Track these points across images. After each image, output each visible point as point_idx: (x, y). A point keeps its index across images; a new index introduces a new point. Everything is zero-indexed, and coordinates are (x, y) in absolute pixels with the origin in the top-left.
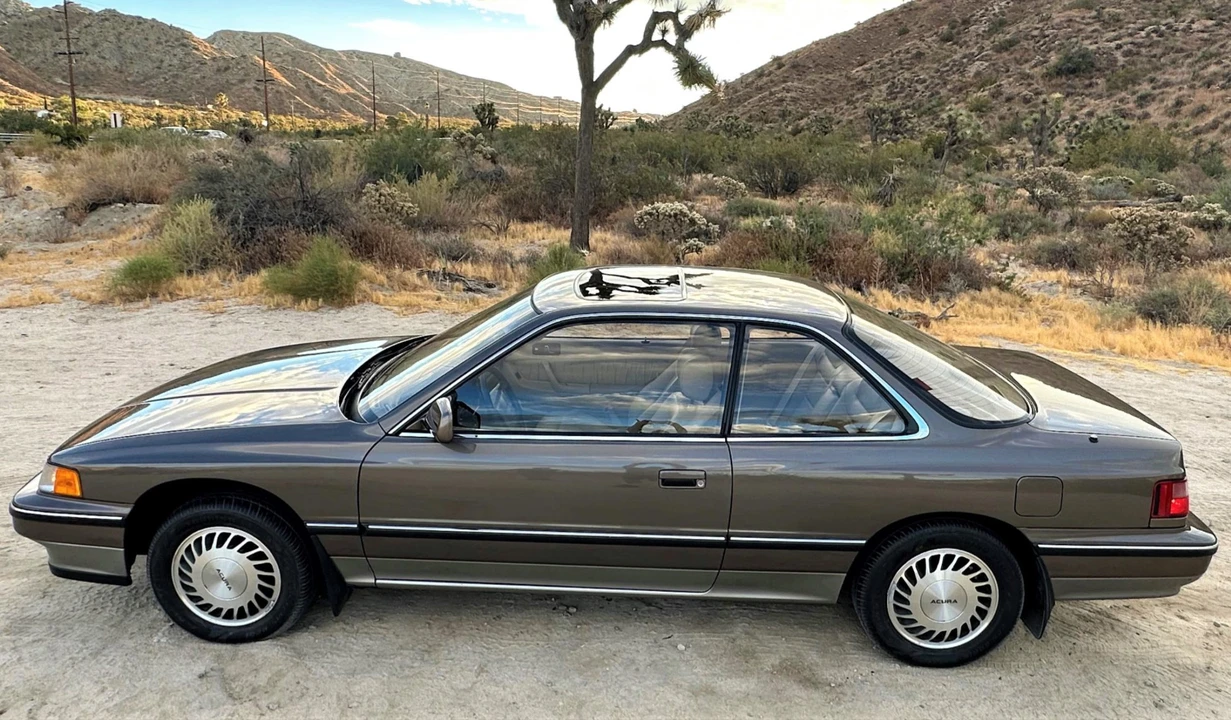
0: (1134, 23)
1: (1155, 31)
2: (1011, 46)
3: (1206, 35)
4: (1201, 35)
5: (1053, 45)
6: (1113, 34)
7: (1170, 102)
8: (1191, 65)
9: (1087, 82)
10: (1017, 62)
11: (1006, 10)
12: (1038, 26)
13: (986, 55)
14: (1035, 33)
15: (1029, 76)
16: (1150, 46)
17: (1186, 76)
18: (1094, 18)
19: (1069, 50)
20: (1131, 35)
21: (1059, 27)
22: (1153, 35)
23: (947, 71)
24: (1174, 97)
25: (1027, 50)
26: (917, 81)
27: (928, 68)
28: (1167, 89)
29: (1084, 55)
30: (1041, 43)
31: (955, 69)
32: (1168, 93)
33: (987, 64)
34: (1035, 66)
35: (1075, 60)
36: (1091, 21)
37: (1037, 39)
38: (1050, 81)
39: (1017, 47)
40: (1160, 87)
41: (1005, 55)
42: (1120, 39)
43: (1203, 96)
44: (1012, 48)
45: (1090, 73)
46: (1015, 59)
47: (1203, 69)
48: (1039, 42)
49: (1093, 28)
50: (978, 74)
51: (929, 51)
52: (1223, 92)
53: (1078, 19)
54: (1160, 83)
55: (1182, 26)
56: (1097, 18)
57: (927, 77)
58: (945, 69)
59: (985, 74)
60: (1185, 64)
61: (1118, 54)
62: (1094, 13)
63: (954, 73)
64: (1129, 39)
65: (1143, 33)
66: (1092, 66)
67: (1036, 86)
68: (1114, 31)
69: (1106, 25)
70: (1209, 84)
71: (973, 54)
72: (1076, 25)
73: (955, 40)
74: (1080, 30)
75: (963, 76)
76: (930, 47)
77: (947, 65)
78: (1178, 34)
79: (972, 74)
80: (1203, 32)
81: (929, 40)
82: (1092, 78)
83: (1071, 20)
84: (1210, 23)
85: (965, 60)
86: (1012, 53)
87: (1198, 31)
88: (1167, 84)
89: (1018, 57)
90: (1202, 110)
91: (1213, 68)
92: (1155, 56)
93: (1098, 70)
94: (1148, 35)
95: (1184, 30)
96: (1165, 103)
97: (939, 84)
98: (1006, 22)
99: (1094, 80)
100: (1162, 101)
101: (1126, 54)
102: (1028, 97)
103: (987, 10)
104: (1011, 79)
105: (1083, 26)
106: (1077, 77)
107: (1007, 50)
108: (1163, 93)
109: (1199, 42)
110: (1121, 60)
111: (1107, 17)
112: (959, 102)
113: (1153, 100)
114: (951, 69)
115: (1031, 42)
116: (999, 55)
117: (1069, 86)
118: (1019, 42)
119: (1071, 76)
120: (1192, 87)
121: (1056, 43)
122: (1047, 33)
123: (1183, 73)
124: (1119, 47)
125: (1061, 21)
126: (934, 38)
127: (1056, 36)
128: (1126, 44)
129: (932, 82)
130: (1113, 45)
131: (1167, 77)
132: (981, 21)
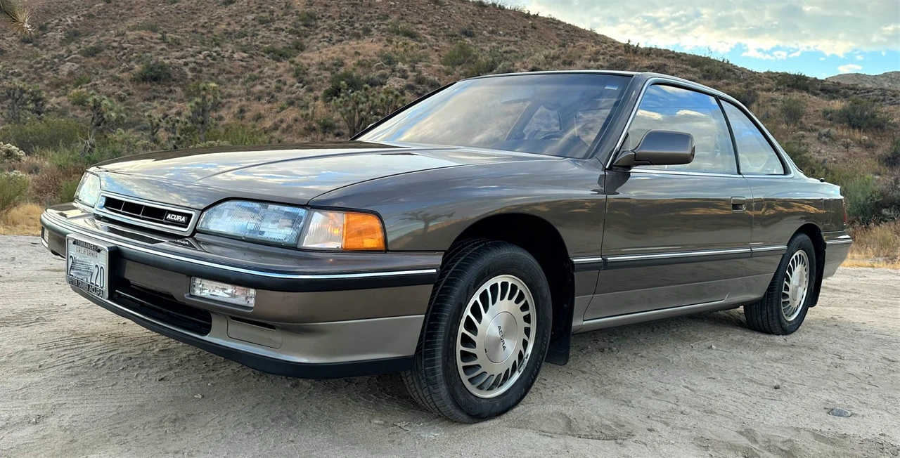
0: (191, 47)
1: (209, 56)
2: (97, 53)
3: (244, 64)
4: (241, 63)
5: (131, 56)
6: (178, 54)
7: (236, 110)
8: (243, 84)
9: (167, 89)
10: (105, 67)
11: (78, 23)
12: (116, 39)
13: (75, 58)
14: (115, 44)
15: (119, 79)
16: (208, 66)
17: (242, 91)
18: (160, 39)
19: (148, 62)
20: (192, 56)
21: (133, 42)
22: (208, 58)
23: (40, 68)
24: (237, 105)
25: (110, 58)
26: (12, 74)
27: (21, 63)
28: (231, 100)
29: (162, 67)
30: (121, 53)
31: (48, 67)
32: (232, 102)
33: (77, 66)
34: (123, 71)
35: (156, 70)
36: (158, 41)
37: (118, 50)
38: (137, 85)
39: (101, 54)
40: (226, 97)
41: (92, 59)
42: (185, 58)
43: (257, 107)
44: (98, 55)
45: (168, 82)
46: (102, 64)
47: (252, 87)
48: (119, 52)
49: (161, 47)
50: (71, 73)
51: (11, 49)
52: (269, 105)
53: (147, 38)
54: (225, 95)
55: (227, 54)
56: (163, 39)
57: (21, 71)
58: (39, 66)
59: (78, 74)
60: (240, 83)
61: (186, 69)
62: (159, 36)
63: (48, 70)
64: (192, 59)
65: (201, 56)
66: (169, 77)
67: (127, 88)
68: (178, 51)
69: (171, 46)
70: (259, 99)
71: (63, 56)
72: (147, 43)
73: (35, 42)
74: (151, 47)
75: (57, 73)
76: (11, 46)
77: (39, 63)
78: (225, 60)
79: (65, 73)
80: (242, 61)
81: (9, 39)
82: (170, 86)
83: (142, 38)
84: (245, 55)
85: (56, 60)
86: (98, 59)
87: (238, 60)
88: (230, 96)
89: (104, 62)
90: (259, 117)
91: (259, 88)
92: (213, 74)
93: (174, 80)
94: (205, 58)
95: (229, 58)
96: (232, 110)
97: (34, 79)
98: (80, 34)
99: (172, 88)
100: (230, 108)
101: (193, 70)
102: (122, 96)
103: (61, 20)
104: (105, 80)
105: (152, 45)
106: (159, 84)
107: (93, 56)
108: (229, 102)
109: (241, 68)
110: (190, 75)
111: (170, 40)
112: (60, 96)
113: (223, 106)
114: (44, 66)
115: (113, 52)
116: (87, 59)
117: (154, 90)
118: (103, 51)
119: (154, 83)
120: (248, 100)
121: (134, 55)
122: (125, 45)
123: (239, 89)
124: (186, 64)
125: (135, 38)
126: (14, 38)
127: (133, 49)
128: (191, 62)
129: (28, 76)
130: (181, 61)
131: (229, 90)
132: (57, 30)
